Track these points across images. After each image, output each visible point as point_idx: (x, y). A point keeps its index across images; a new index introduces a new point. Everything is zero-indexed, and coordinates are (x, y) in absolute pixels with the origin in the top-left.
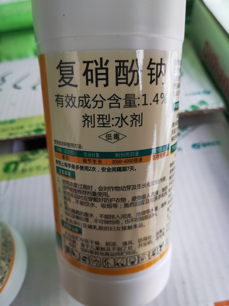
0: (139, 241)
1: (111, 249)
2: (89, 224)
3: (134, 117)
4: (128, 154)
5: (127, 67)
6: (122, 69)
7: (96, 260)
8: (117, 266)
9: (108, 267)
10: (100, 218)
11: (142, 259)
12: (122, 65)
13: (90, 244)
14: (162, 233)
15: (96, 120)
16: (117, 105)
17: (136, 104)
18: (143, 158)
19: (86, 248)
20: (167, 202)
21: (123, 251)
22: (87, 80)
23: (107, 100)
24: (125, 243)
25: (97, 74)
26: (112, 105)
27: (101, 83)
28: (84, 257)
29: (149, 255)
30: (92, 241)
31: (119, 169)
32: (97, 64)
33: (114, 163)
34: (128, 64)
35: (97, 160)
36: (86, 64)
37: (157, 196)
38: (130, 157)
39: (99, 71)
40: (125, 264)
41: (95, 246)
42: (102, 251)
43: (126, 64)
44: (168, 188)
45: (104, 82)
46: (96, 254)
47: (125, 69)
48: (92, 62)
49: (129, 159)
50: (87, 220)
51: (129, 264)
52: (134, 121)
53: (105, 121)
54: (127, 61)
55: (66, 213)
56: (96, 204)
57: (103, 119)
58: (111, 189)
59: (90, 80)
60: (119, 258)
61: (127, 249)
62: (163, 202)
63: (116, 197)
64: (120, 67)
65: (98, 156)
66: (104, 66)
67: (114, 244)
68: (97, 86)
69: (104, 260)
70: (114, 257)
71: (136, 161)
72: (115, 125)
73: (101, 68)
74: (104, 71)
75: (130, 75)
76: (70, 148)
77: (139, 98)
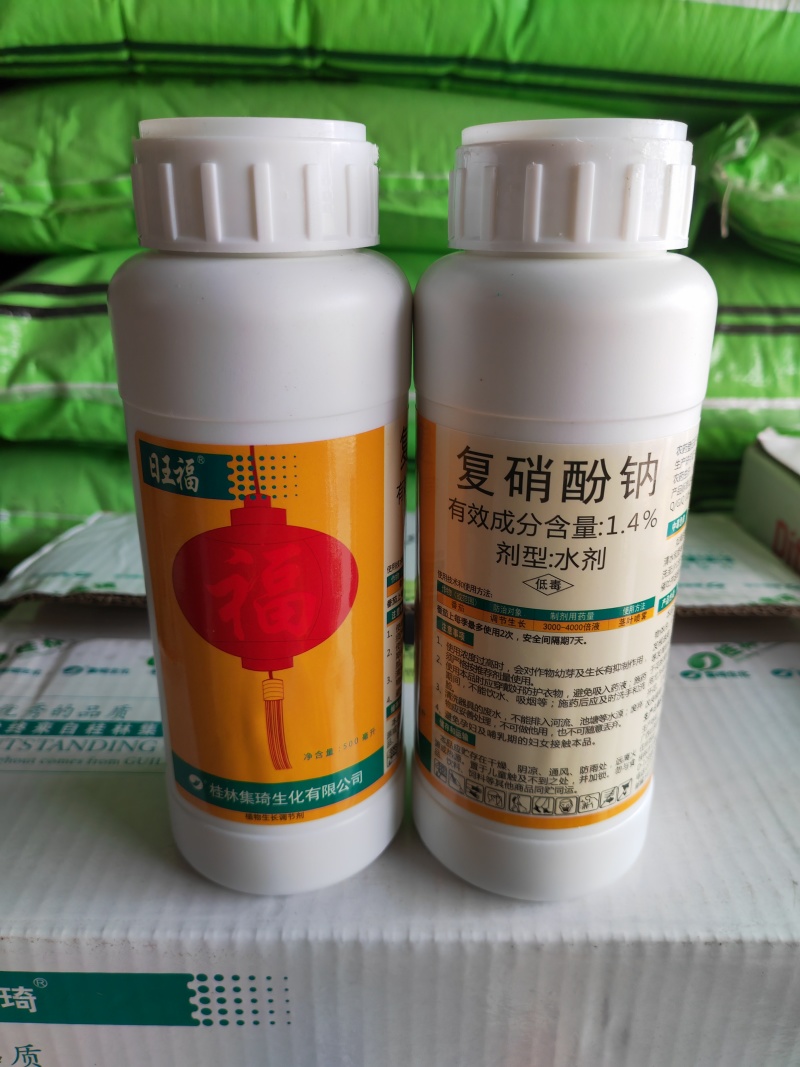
0: (583, 770)
1: (528, 778)
2: (492, 729)
3: (590, 554)
4: (573, 616)
5: (584, 473)
6: (575, 475)
7: (498, 796)
8: (535, 812)
9: (519, 811)
10: (513, 722)
11: (586, 806)
12: (575, 469)
13: (489, 765)
14: (630, 760)
15: (522, 555)
16: (562, 534)
17: (596, 532)
18: (601, 623)
19: (479, 770)
20: (645, 703)
21: (550, 786)
22: (512, 488)
23: (543, 524)
24: (555, 772)
25: (530, 481)
26: (552, 533)
27: (536, 496)
28: (473, 788)
29: (599, 801)
30: (492, 760)
31: (556, 641)
32: (531, 465)
33: (546, 628)
34: (587, 469)
35: (517, 620)
36: (512, 462)
37: (624, 690)
38: (577, 621)
39: (535, 477)
40: (550, 809)
41: (497, 770)
42: (509, 781)
43: (583, 468)
44: (649, 676)
45: (542, 495)
46: (497, 785)
47: (581, 475)
48: (523, 460)
49: (574, 624)
50: (488, 722)
51: (559, 811)
52: (590, 561)
53: (537, 558)
54: (586, 463)
55: (447, 703)
56: (507, 695)
57: (534, 553)
58: (538, 673)
59: (516, 488)
60: (540, 797)
61: (558, 782)
62: (636, 702)
63: (545, 688)
64: (572, 472)
65: (518, 613)
66: (543, 469)
67: (534, 770)
68: (528, 499)
69: (512, 797)
70: (532, 795)
71: (588, 628)
72: (554, 565)
73: (539, 472)
74: (543, 477)
75: (589, 486)
76: (468, 593)
77: (601, 523)
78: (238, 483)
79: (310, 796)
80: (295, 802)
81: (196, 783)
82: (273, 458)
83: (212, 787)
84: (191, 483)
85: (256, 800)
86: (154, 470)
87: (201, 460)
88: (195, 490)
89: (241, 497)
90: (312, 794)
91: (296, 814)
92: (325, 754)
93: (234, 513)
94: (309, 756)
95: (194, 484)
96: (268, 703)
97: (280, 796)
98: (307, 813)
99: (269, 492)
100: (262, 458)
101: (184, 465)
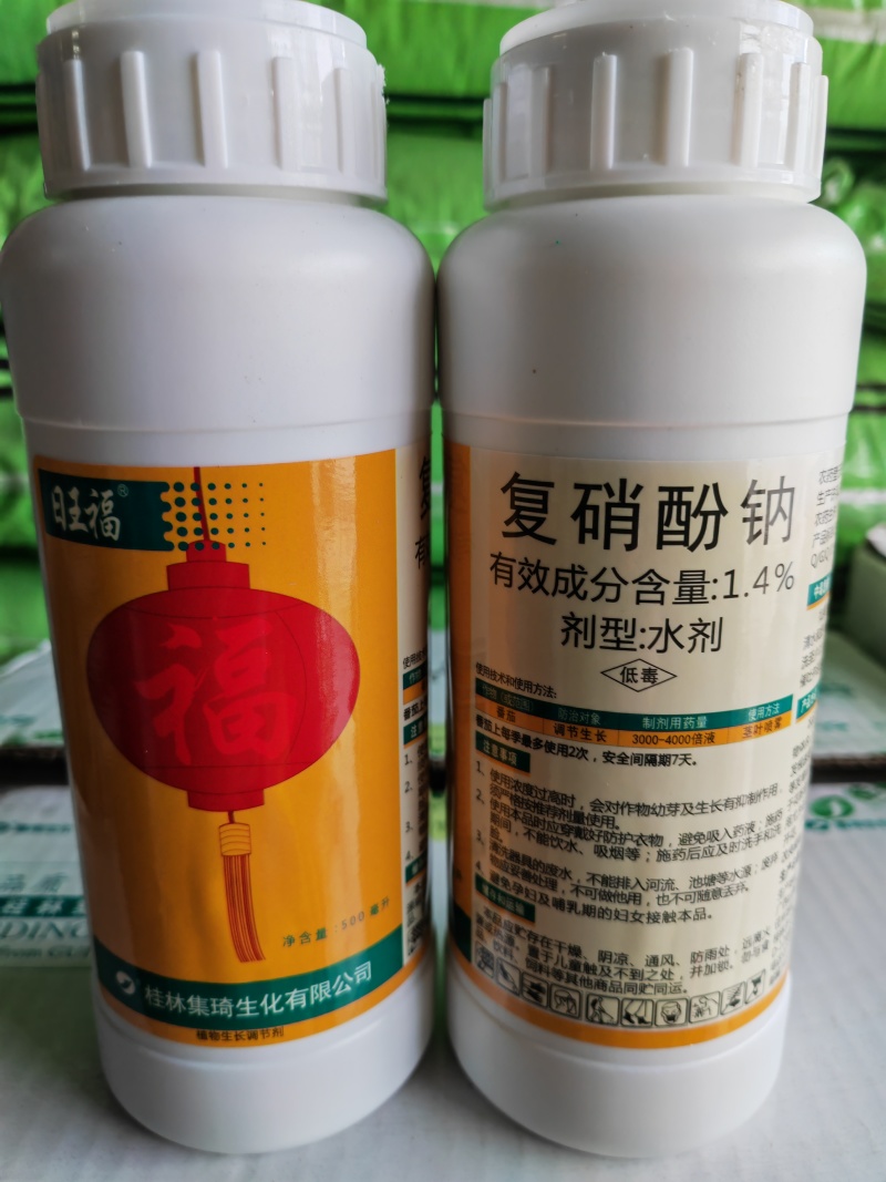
0: (695, 957)
1: (614, 971)
2: (558, 895)
3: (700, 628)
4: (676, 723)
5: (688, 504)
6: (675, 508)
7: (569, 999)
8: (626, 1022)
9: (601, 1022)
10: (590, 885)
11: (700, 1012)
12: (675, 498)
13: (555, 952)
14: (762, 942)
15: (599, 631)
16: (658, 597)
17: (708, 593)
18: (717, 732)
19: (541, 959)
20: (780, 856)
21: (646, 982)
22: (583, 531)
23: (630, 584)
24: (654, 961)
25: (609, 518)
26: (643, 597)
27: (620, 541)
28: (533, 986)
29: (720, 1004)
30: (560, 943)
31: (651, 760)
32: (611, 493)
33: (637, 741)
34: (693, 498)
35: (594, 731)
36: (581, 493)
37: (752, 835)
38: (682, 730)
39: (616, 512)
40: (648, 1018)
41: (567, 958)
42: (586, 976)
43: (686, 496)
44: (786, 815)
45: (628, 539)
46: (568, 981)
47: (684, 508)
48: (598, 487)
49: (678, 734)
50: (553, 886)
51: (661, 1021)
52: (700, 638)
53: (622, 635)
54: (690, 489)
55: (493, 859)
56: (582, 845)
57: (616, 628)
58: (626, 810)
59: (589, 531)
60: (632, 1000)
61: (658, 977)
62: (770, 854)
63: (636, 832)
64: (670, 503)
65: (596, 720)
66: (629, 500)
67: (623, 959)
68: (607, 546)
69: (591, 999)
70: (621, 996)
71: (698, 741)
72: (647, 645)
73: (622, 504)
74: (629, 512)
75: (696, 523)
76: (520, 692)
77: (715, 581)
78: (177, 524)
79: (292, 1002)
80: (270, 1011)
81: (126, 985)
82: (228, 486)
83: (148, 990)
84: (109, 527)
85: (211, 1009)
86: (59, 512)
87: (124, 491)
88: (116, 537)
89: (183, 546)
90: (296, 999)
91: (271, 1030)
92: (313, 937)
93: (172, 570)
94: (290, 941)
95: (113, 528)
96: (228, 859)
97: (247, 1003)
98: (287, 1029)
99: (222, 538)
100: (212, 487)
101: (98, 501)
